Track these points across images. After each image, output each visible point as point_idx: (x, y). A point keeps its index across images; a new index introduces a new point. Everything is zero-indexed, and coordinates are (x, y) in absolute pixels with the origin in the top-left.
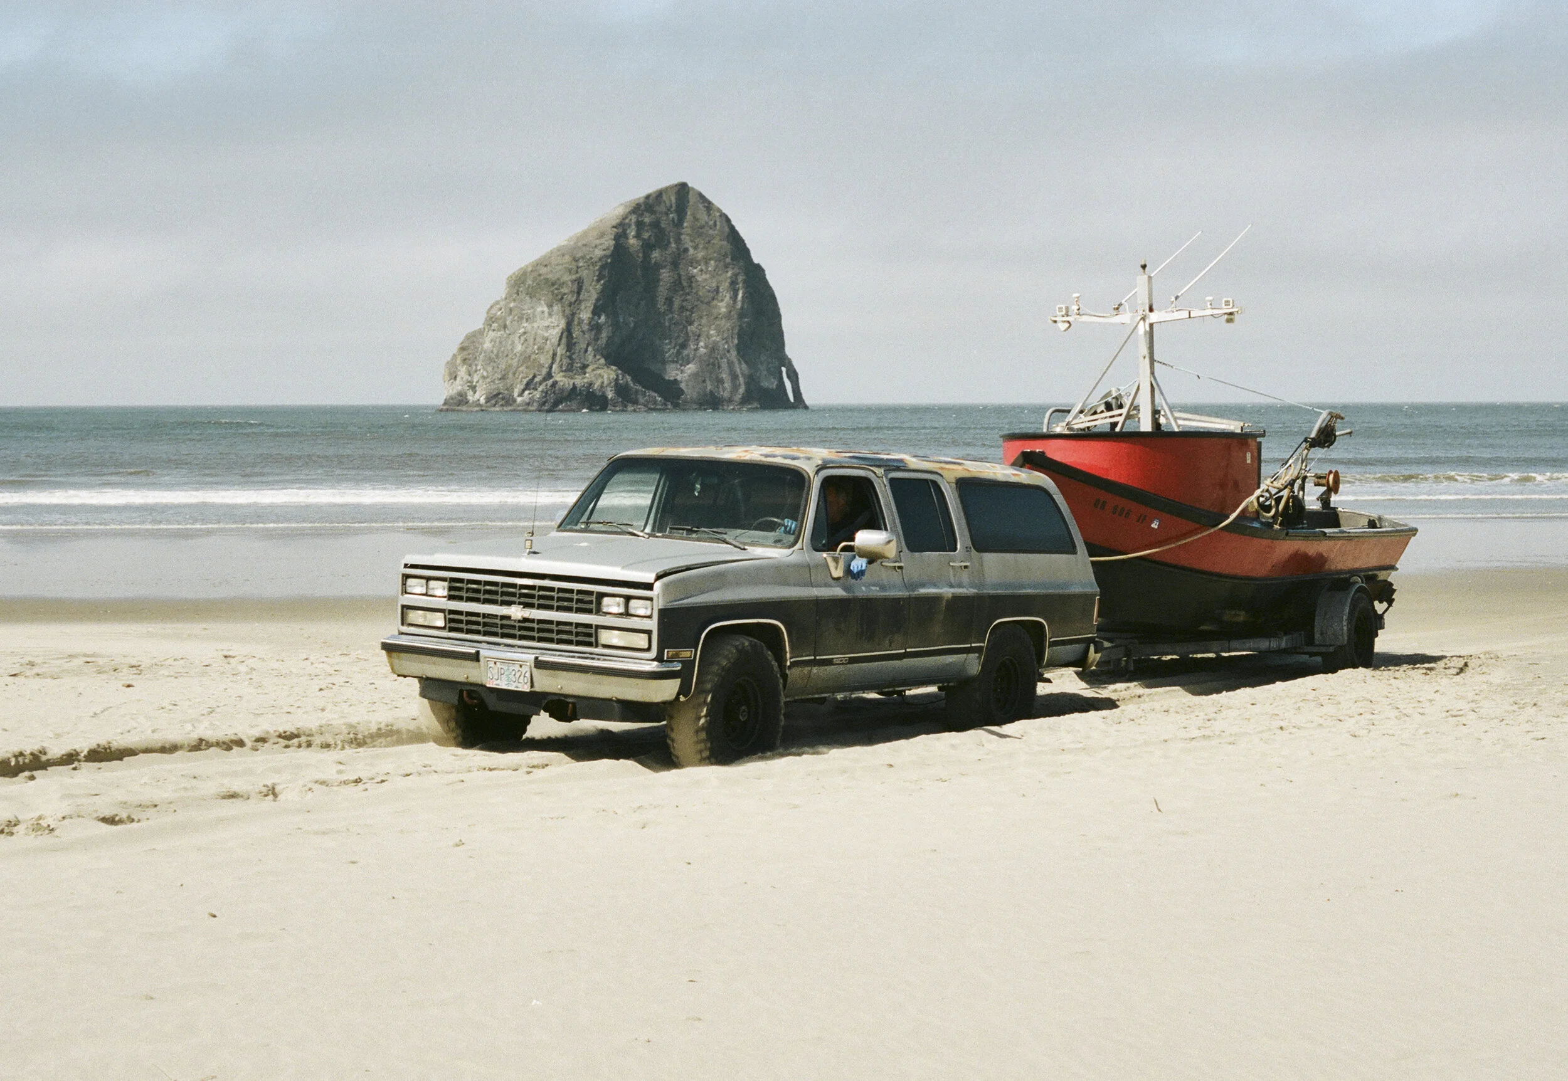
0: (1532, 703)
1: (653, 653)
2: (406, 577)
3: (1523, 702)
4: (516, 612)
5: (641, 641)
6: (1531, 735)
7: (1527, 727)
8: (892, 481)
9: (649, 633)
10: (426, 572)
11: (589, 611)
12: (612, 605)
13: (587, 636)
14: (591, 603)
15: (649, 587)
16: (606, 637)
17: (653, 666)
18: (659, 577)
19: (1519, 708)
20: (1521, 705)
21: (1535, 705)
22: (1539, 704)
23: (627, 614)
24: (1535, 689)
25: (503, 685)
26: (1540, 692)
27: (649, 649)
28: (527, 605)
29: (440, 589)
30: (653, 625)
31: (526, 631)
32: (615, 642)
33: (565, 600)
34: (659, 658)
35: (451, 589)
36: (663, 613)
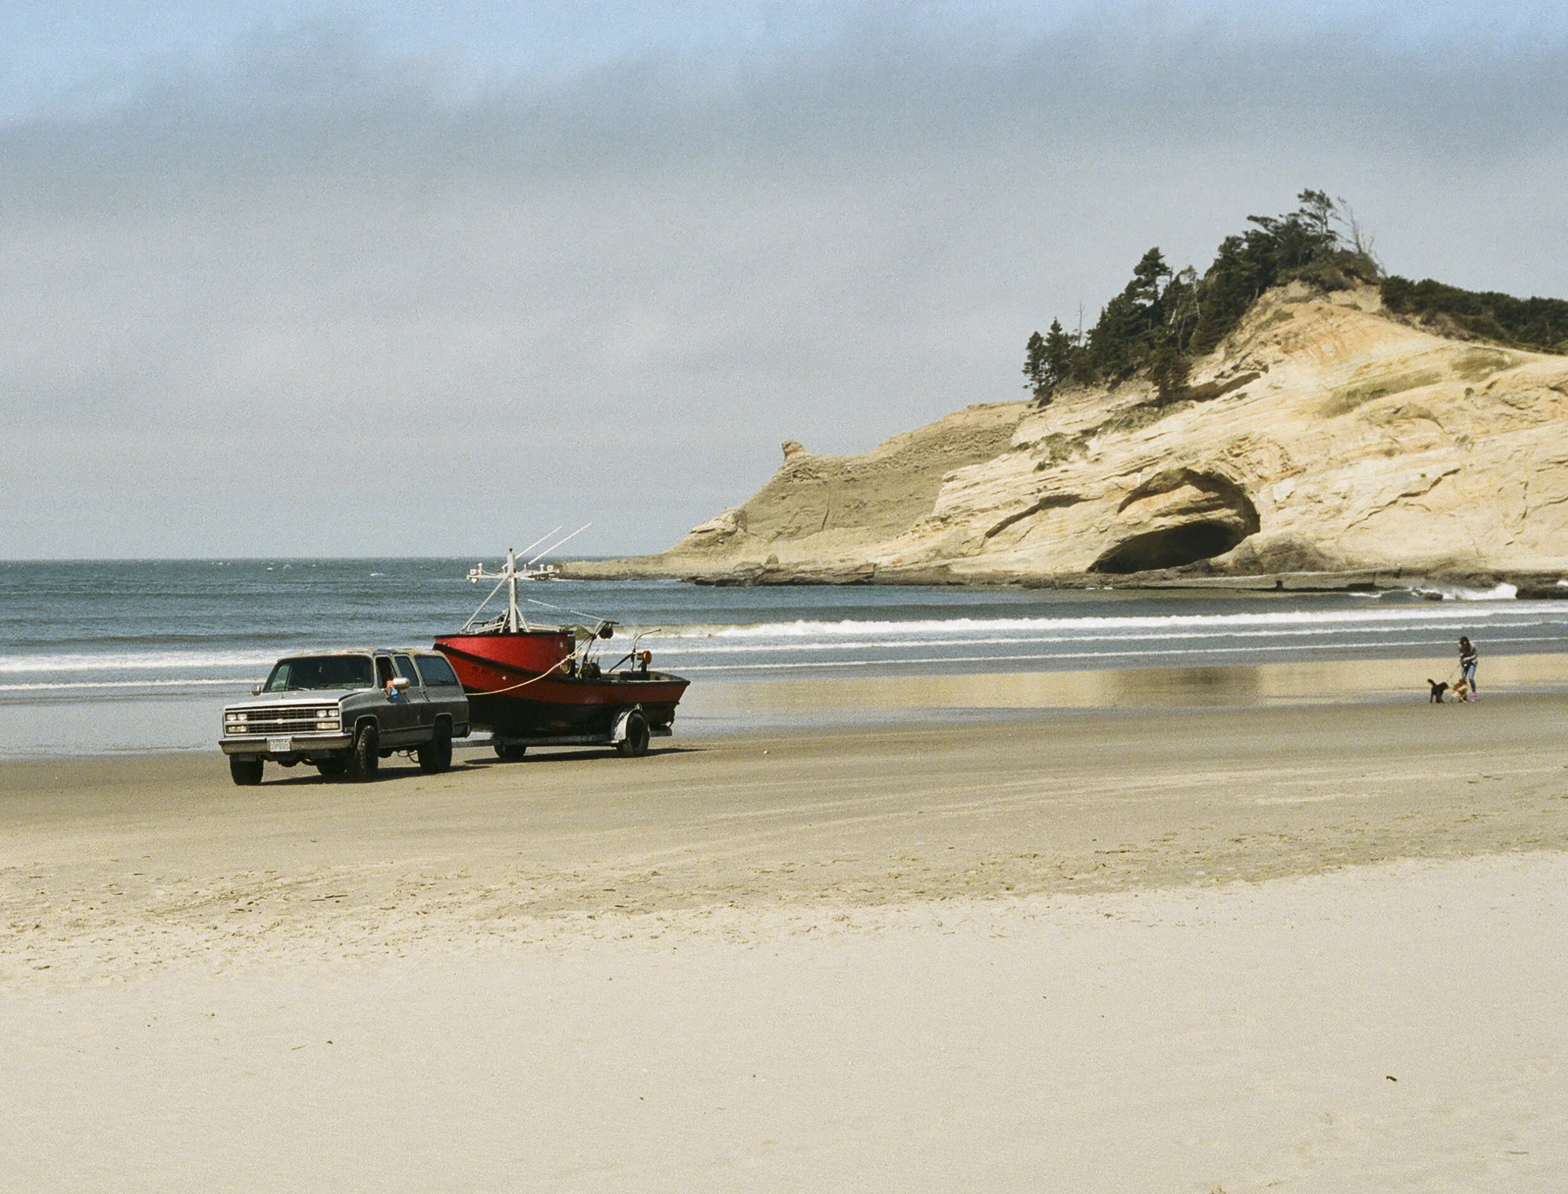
0: (34, 925)
1: (341, 729)
2: (227, 714)
3: (22, 924)
4: (280, 721)
5: (334, 725)
6: (34, 964)
7: (28, 954)
8: (396, 658)
9: (338, 722)
10: (236, 712)
11: (312, 717)
12: (322, 714)
13: (312, 727)
14: (312, 713)
15: (336, 704)
16: (319, 726)
17: (342, 734)
18: (340, 700)
19: (18, 932)
20: (20, 928)
21: (37, 927)
22: (43, 925)
23: (328, 716)
24: (38, 907)
25: (278, 750)
26: (44, 911)
27: (339, 728)
28: (284, 718)
29: (243, 718)
30: (340, 719)
31: (285, 728)
32: (323, 727)
33: (301, 714)
34: (343, 731)
35: (248, 716)
36: (343, 714)
